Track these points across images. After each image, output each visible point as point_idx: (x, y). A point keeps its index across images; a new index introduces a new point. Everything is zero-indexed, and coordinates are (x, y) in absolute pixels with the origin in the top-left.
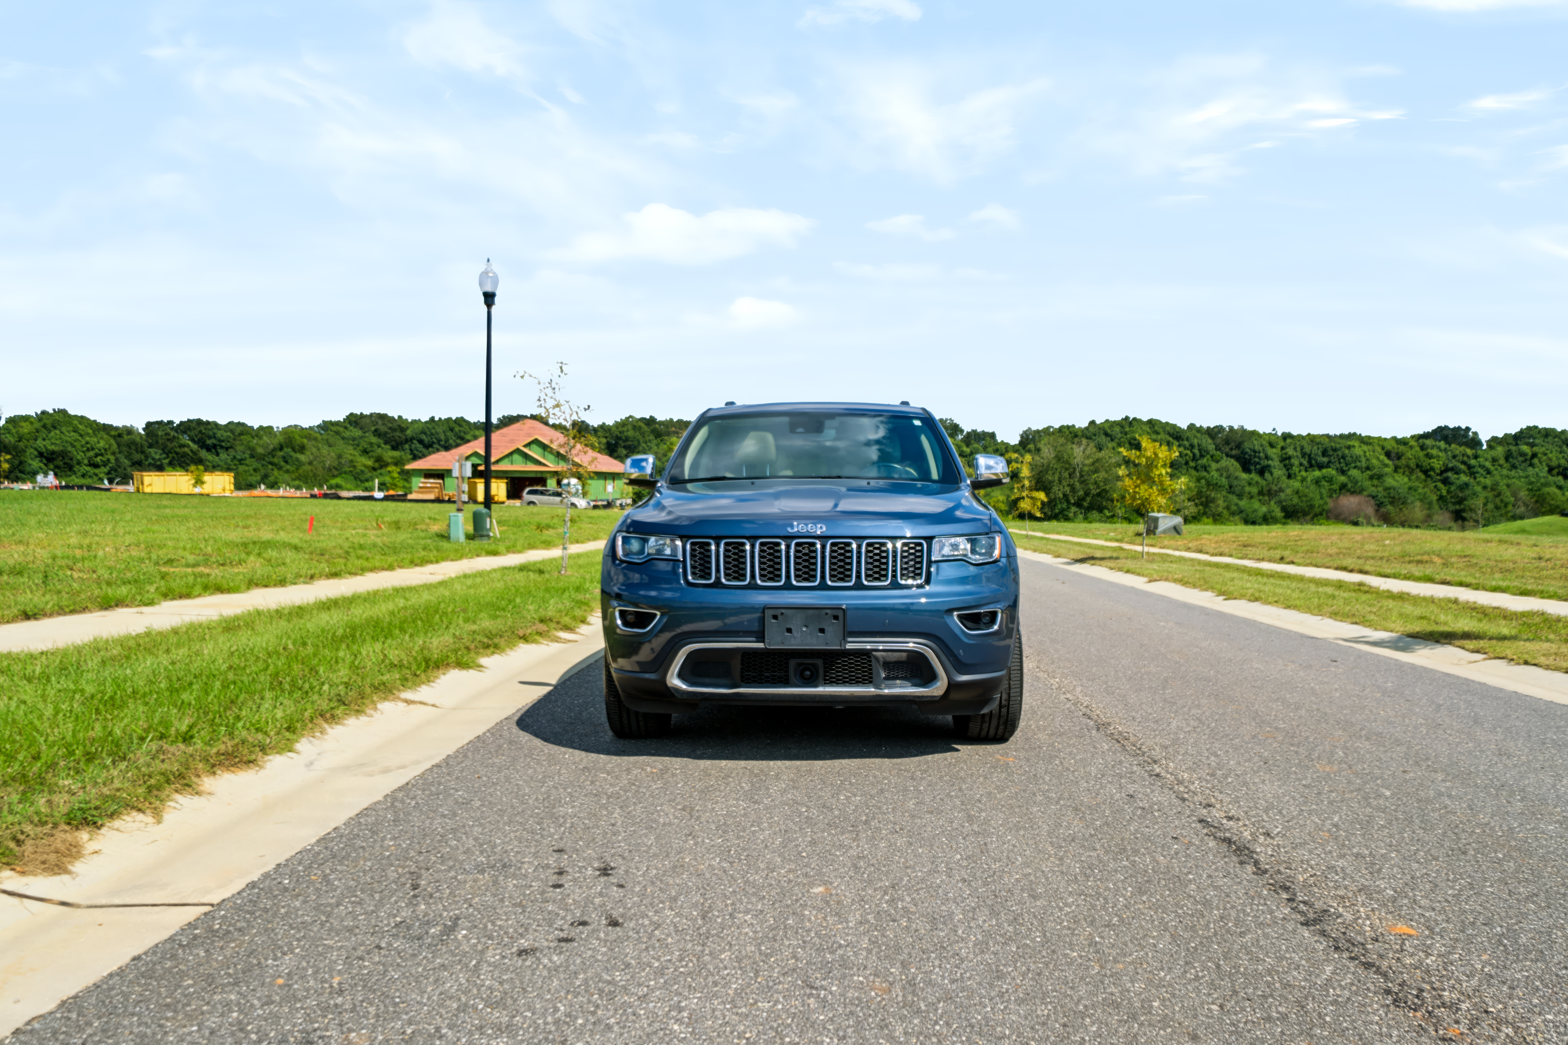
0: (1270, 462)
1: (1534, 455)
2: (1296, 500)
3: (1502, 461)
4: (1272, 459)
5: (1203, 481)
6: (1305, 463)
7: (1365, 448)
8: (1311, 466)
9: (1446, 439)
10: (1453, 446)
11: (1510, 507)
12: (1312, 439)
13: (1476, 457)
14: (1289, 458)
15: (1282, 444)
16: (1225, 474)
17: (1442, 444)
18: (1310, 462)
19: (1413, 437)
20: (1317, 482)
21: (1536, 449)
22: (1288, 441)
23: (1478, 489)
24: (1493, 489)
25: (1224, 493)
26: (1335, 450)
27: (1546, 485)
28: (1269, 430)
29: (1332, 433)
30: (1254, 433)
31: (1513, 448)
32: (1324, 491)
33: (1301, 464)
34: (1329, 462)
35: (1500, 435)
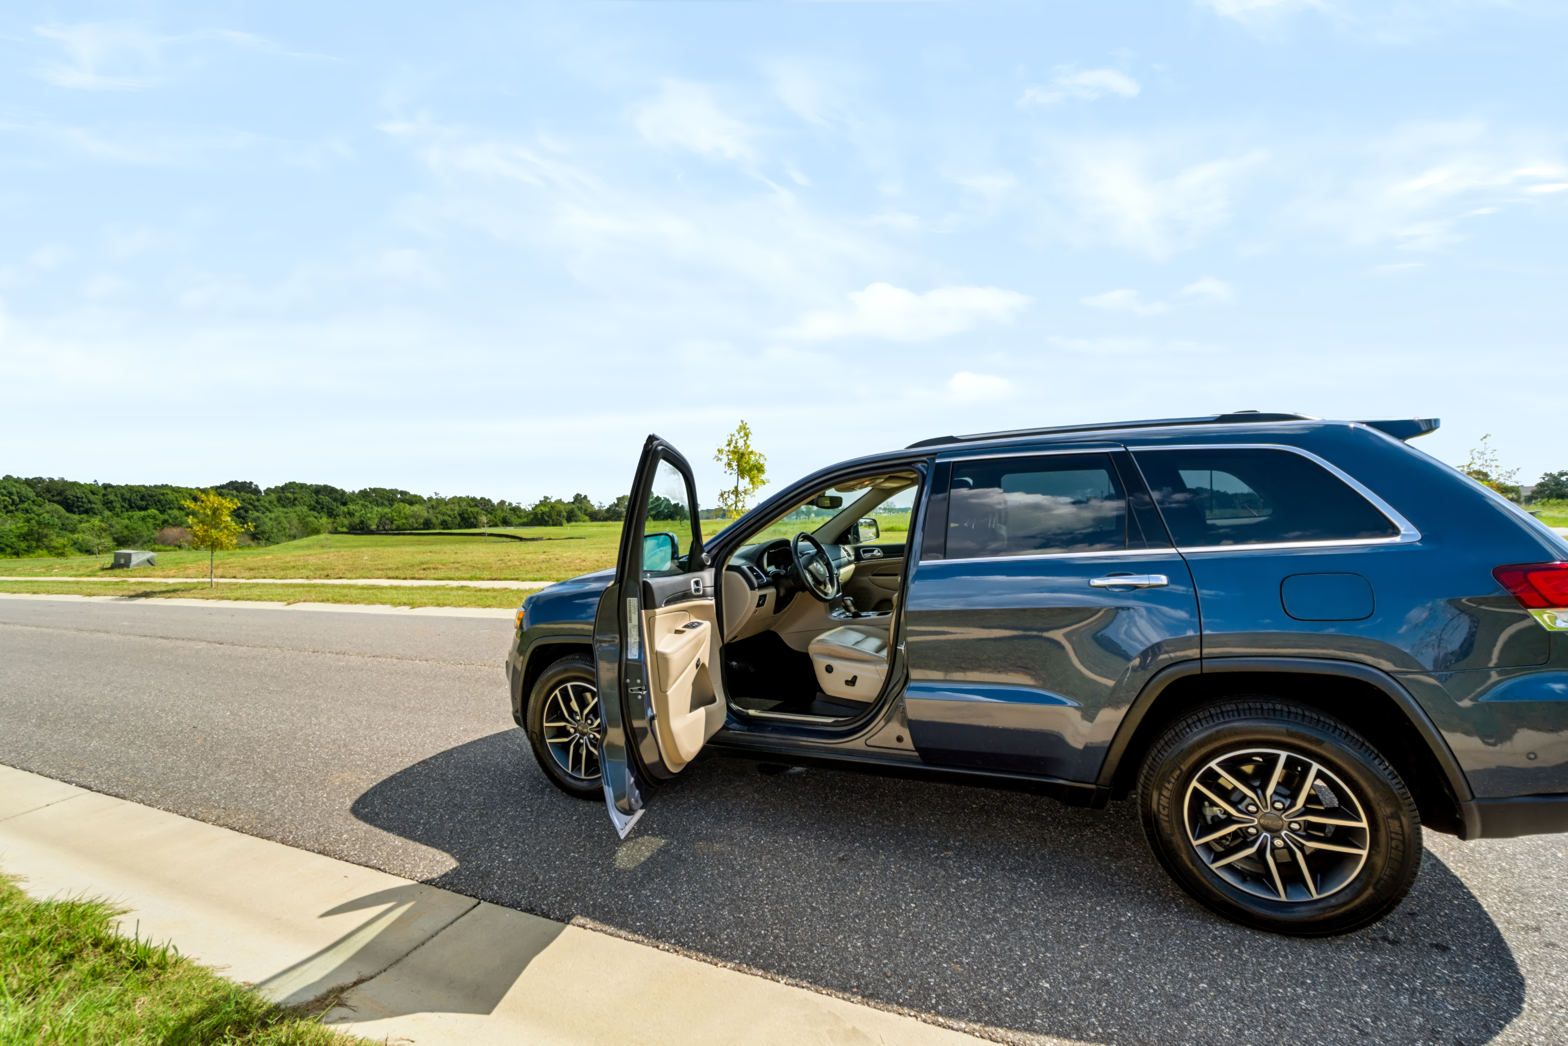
0: (93, 505)
1: (295, 499)
2: (126, 533)
3: (276, 503)
4: (95, 503)
5: (33, 522)
6: (126, 505)
7: (177, 495)
8: (132, 507)
9: (236, 489)
10: (242, 493)
11: (287, 530)
12: (130, 489)
13: (258, 500)
14: (111, 502)
15: (103, 492)
16: (56, 516)
17: (235, 492)
18: (130, 505)
19: (212, 488)
20: (143, 519)
21: (296, 495)
22: (109, 490)
23: (267, 520)
24: (276, 520)
25: (57, 530)
26: (151, 496)
27: (308, 516)
28: (90, 481)
29: (147, 484)
30: (75, 484)
31: (282, 495)
32: (150, 525)
33: (122, 507)
34: (148, 504)
35: (273, 487)
